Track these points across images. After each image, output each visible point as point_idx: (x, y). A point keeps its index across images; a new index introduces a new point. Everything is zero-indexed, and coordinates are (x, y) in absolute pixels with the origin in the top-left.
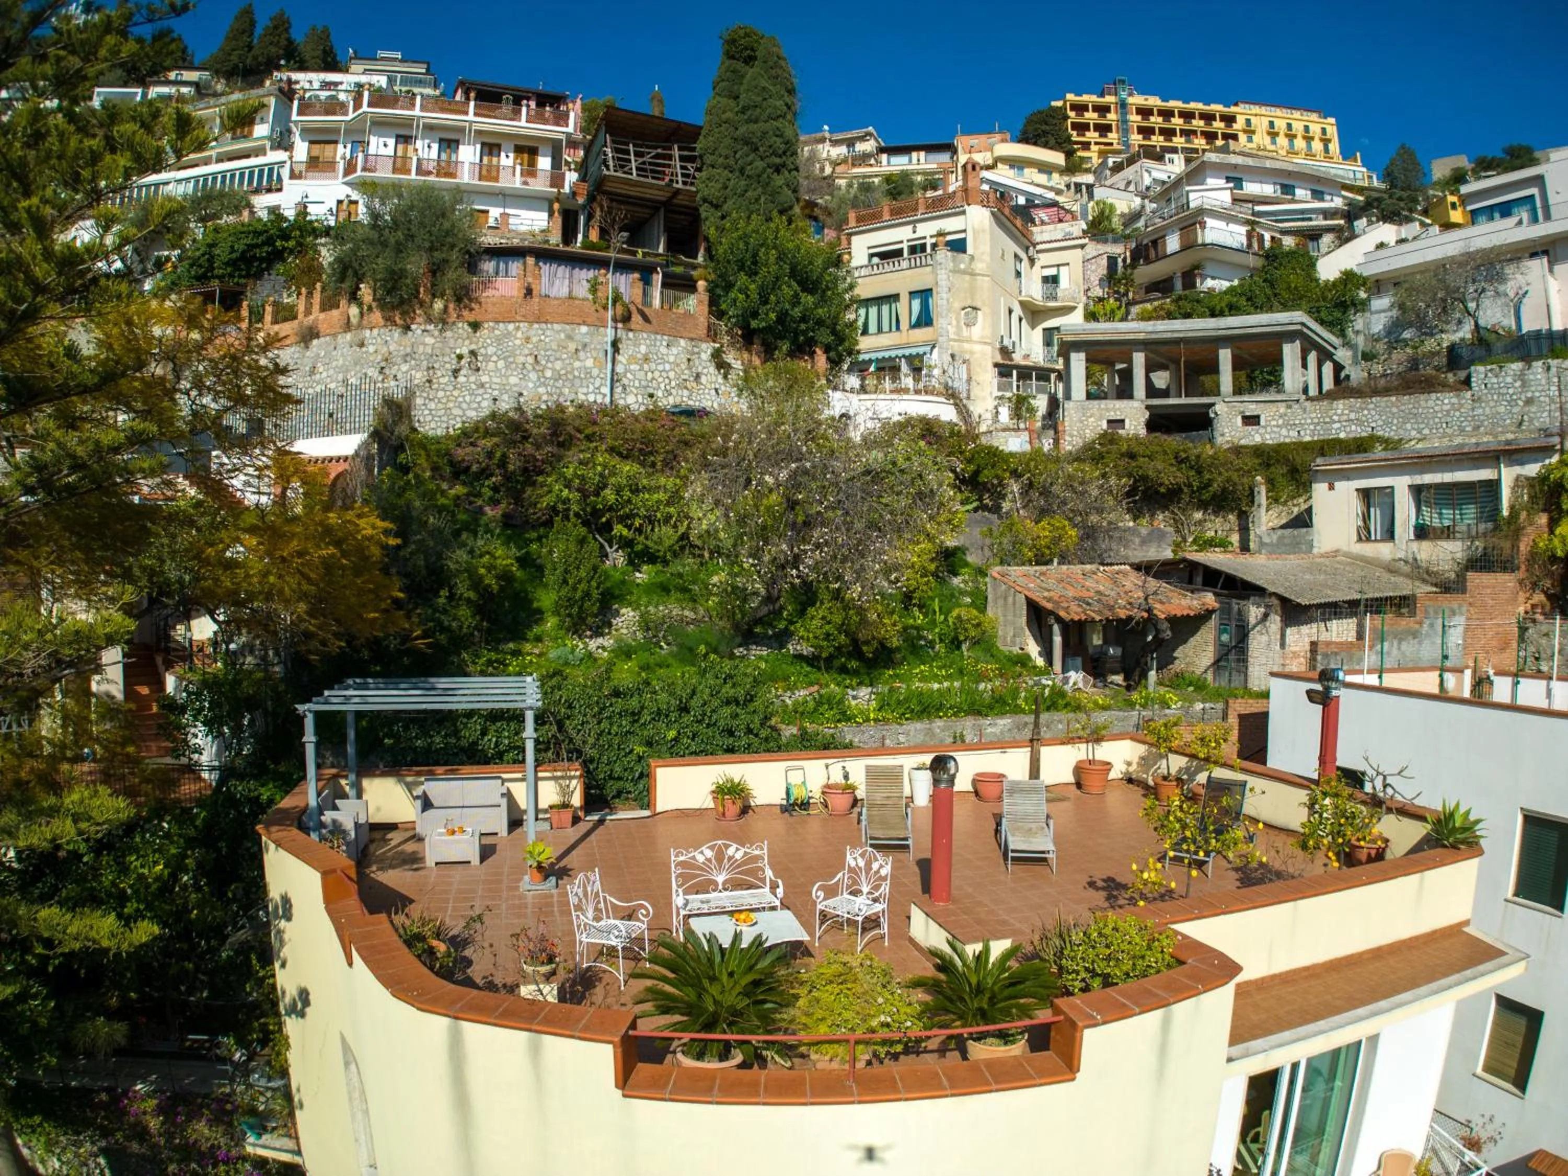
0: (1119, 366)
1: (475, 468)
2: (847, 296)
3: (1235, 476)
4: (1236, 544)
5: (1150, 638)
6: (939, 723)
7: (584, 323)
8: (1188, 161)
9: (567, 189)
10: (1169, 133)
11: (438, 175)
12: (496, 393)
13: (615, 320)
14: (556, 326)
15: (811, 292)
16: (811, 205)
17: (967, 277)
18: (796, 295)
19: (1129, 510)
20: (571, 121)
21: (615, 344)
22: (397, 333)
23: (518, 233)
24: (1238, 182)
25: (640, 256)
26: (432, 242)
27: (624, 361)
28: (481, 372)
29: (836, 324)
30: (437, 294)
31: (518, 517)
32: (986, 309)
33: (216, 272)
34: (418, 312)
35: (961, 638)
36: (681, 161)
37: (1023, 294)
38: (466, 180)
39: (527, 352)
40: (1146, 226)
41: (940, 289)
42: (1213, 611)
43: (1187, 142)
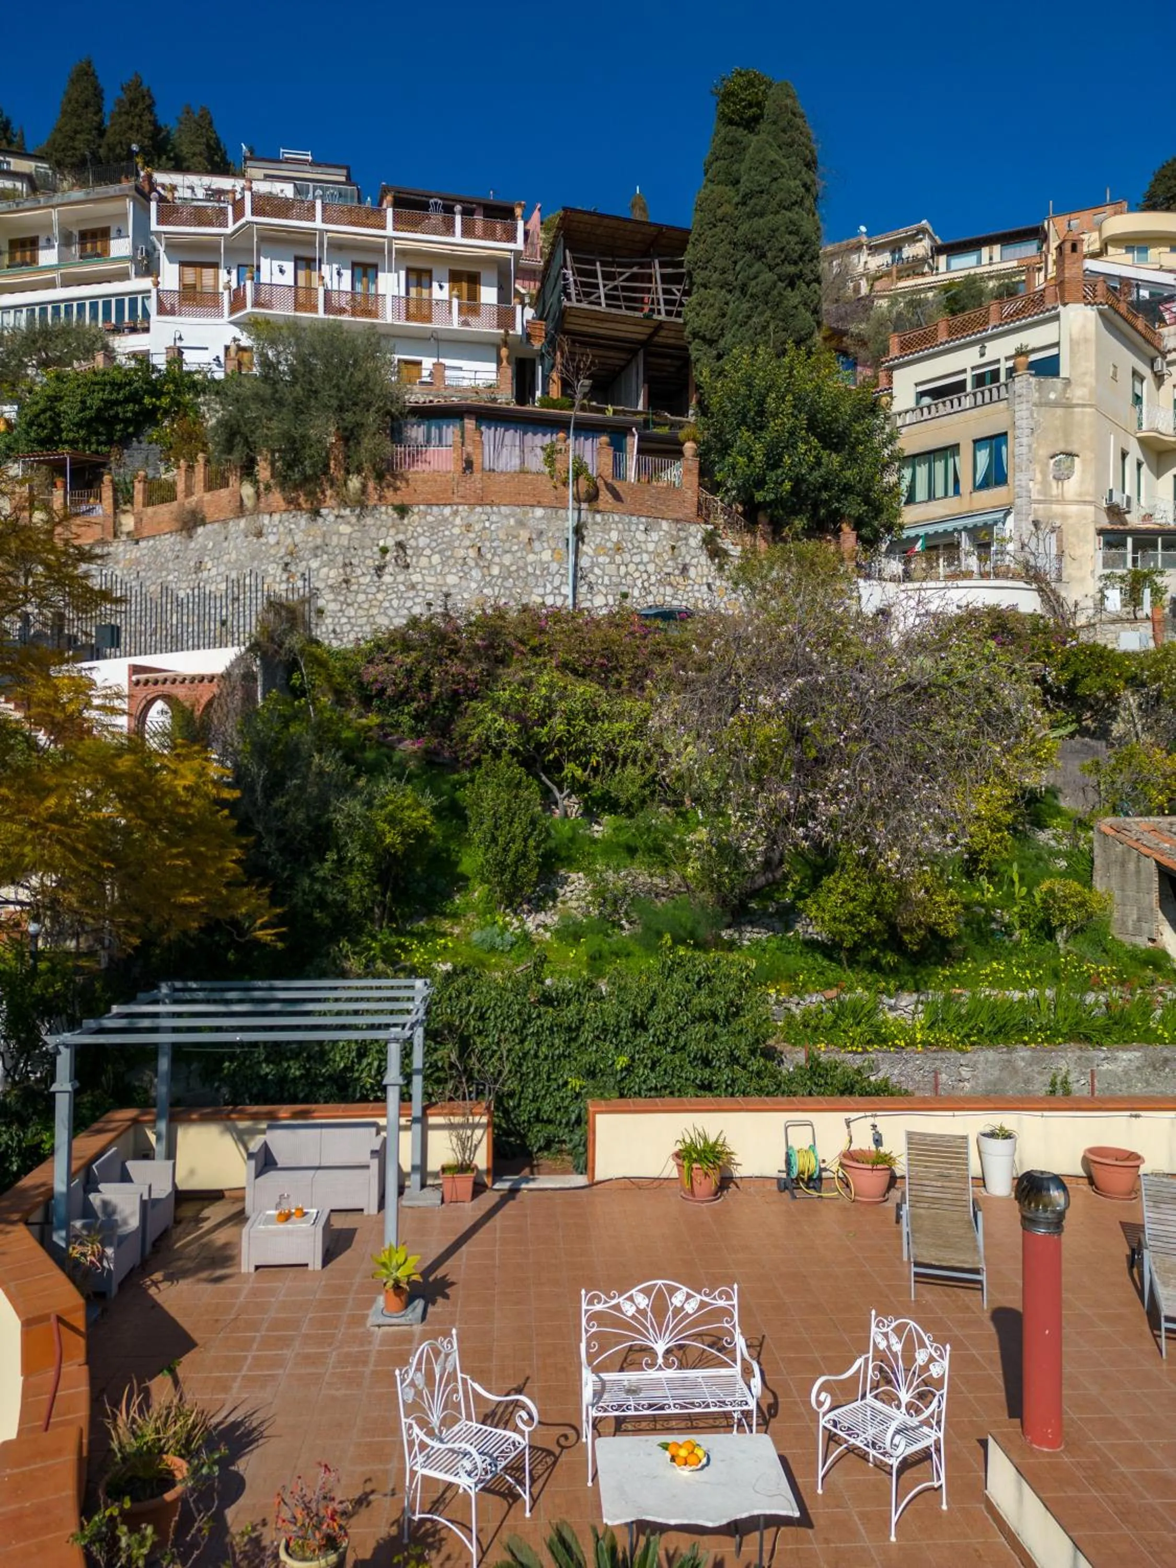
1: (389, 691)
2: (886, 452)
6: (1022, 1054)
7: (539, 504)
9: (519, 330)
11: (354, 314)
12: (430, 596)
13: (577, 499)
14: (503, 508)
15: (836, 448)
16: (837, 335)
17: (1059, 411)
18: (816, 455)
20: (520, 234)
21: (578, 531)
22: (303, 520)
23: (458, 389)
25: (610, 414)
26: (341, 400)
27: (591, 552)
28: (411, 570)
29: (869, 490)
30: (352, 469)
31: (447, 754)
32: (1087, 454)
33: (64, 434)
34: (328, 493)
35: (1055, 922)
36: (663, 282)
37: (1144, 427)
38: (389, 320)
39: (468, 543)
41: (1018, 432)
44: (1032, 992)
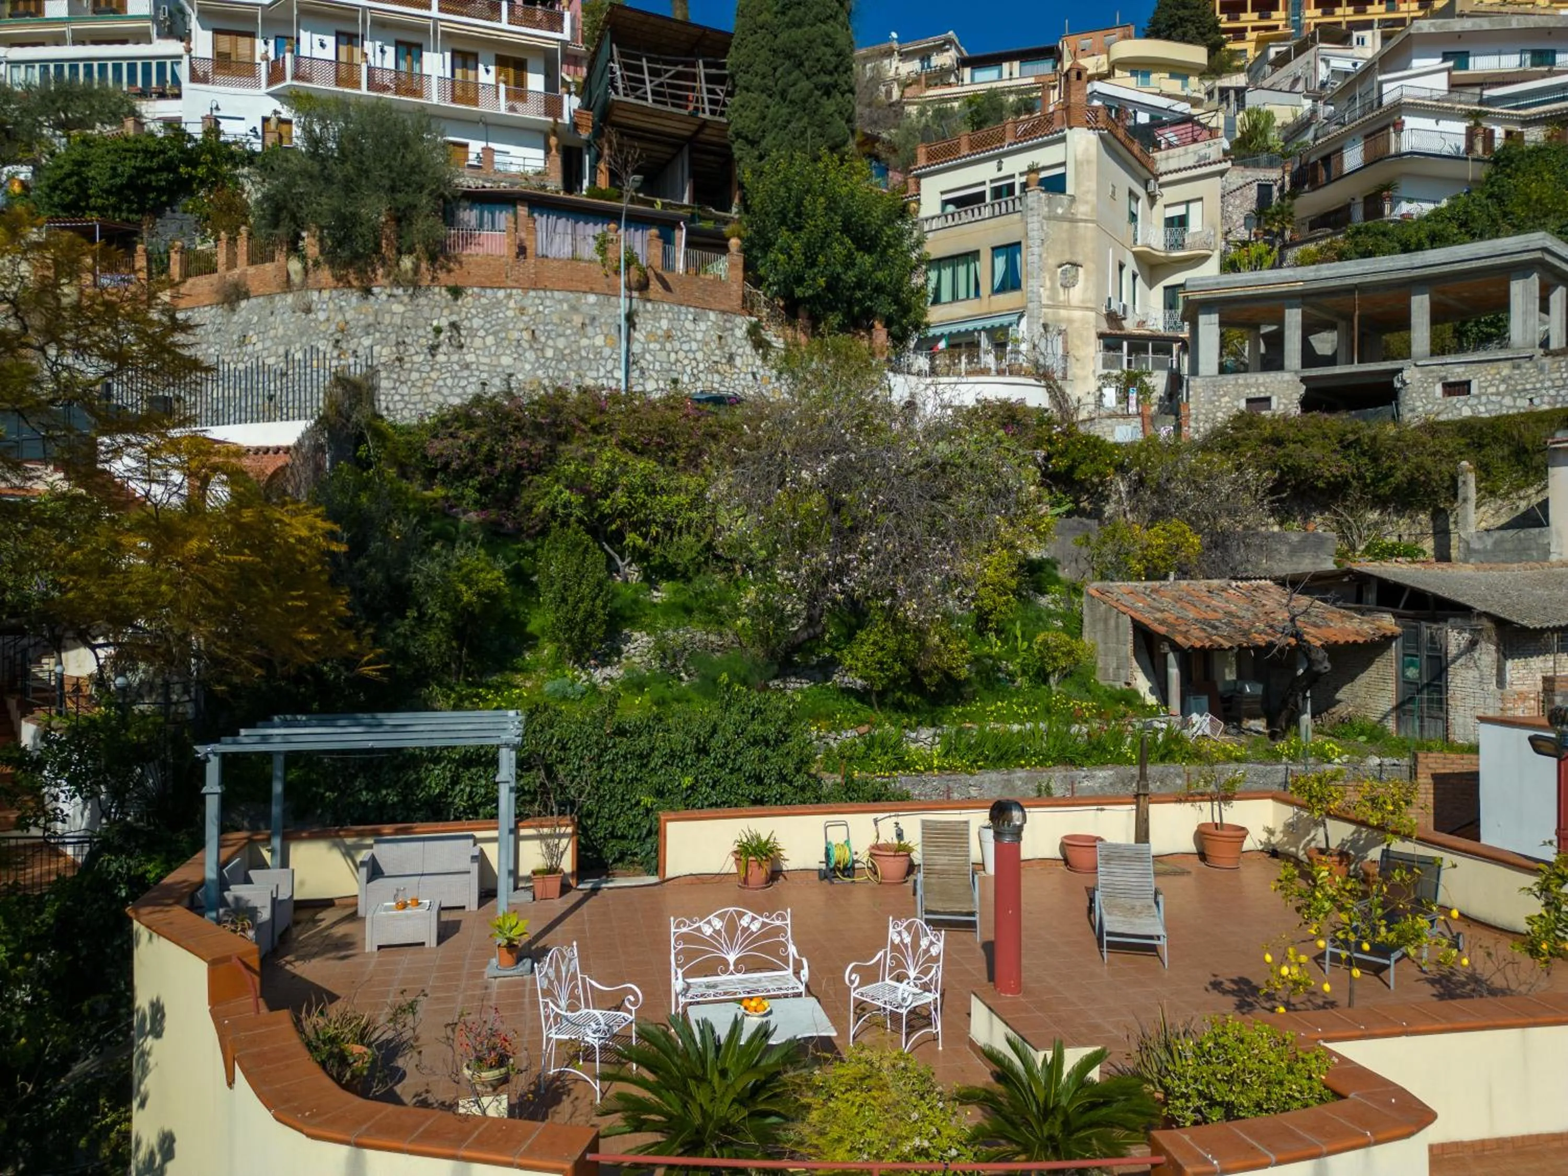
0: (1265, 329)
1: (454, 465)
2: (914, 255)
3: (1428, 462)
4: (1430, 553)
5: (1301, 671)
6: (1020, 773)
7: (592, 291)
9: (566, 119)
11: (396, 93)
12: (485, 376)
13: (629, 287)
14: (556, 294)
15: (869, 250)
16: (871, 140)
17: (1066, 225)
18: (850, 255)
19: (1273, 512)
20: (567, 25)
21: (630, 318)
22: (354, 298)
23: (507, 175)
24: (1461, 58)
25: (658, 207)
26: (393, 180)
27: (642, 339)
28: (465, 350)
29: (900, 290)
30: (404, 249)
31: (509, 525)
32: (1089, 265)
33: (92, 201)
34: (380, 272)
35: (1050, 669)
36: (707, 82)
37: (1139, 243)
38: (435, 100)
39: (522, 326)
40: (1316, 138)
41: (1030, 242)
42: (1393, 637)
43: (1388, 10)
44: (1028, 725)
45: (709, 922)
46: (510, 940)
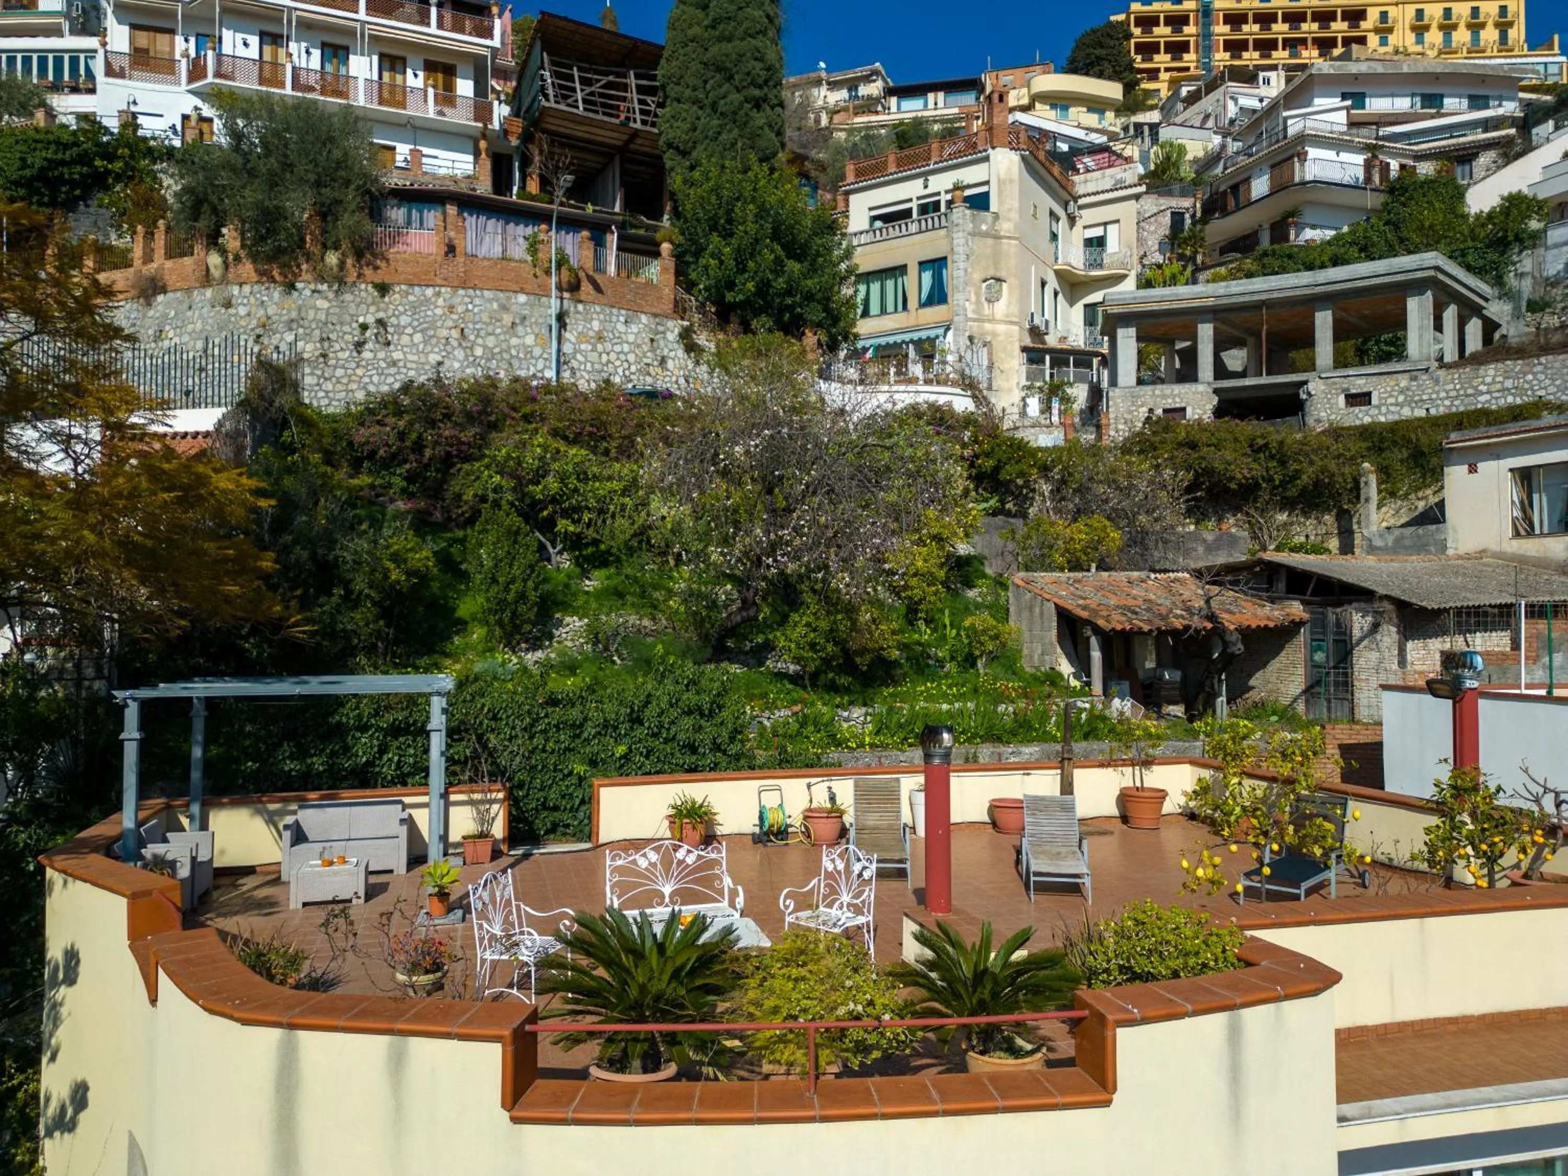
0: (1180, 345)
1: (381, 453)
2: (843, 266)
3: (1332, 466)
4: (1335, 548)
5: (1216, 654)
7: (522, 291)
8: (1288, 80)
9: (496, 125)
10: (1266, 46)
11: (322, 94)
13: (560, 288)
14: (486, 293)
15: (799, 259)
16: (798, 159)
17: (990, 241)
18: (778, 261)
19: (1189, 512)
20: (497, 32)
21: (561, 318)
22: (276, 292)
23: (436, 176)
24: (1358, 99)
25: (590, 212)
26: (318, 174)
27: (573, 339)
28: (392, 347)
29: (828, 299)
30: (329, 244)
31: (438, 514)
32: (1012, 280)
34: (304, 267)
35: (977, 653)
36: (638, 93)
37: (1060, 261)
38: (361, 102)
39: (450, 324)
40: (1225, 168)
41: (956, 257)
42: (1302, 623)
43: (1291, 56)
44: (957, 705)
45: (644, 855)
46: (441, 887)
